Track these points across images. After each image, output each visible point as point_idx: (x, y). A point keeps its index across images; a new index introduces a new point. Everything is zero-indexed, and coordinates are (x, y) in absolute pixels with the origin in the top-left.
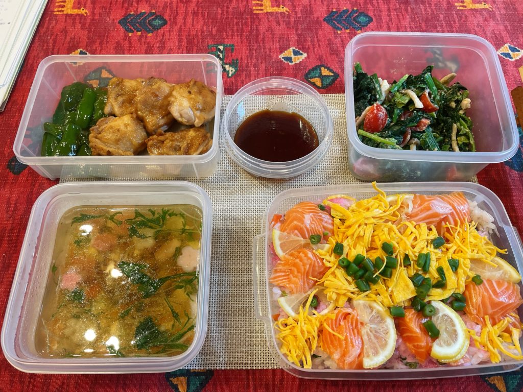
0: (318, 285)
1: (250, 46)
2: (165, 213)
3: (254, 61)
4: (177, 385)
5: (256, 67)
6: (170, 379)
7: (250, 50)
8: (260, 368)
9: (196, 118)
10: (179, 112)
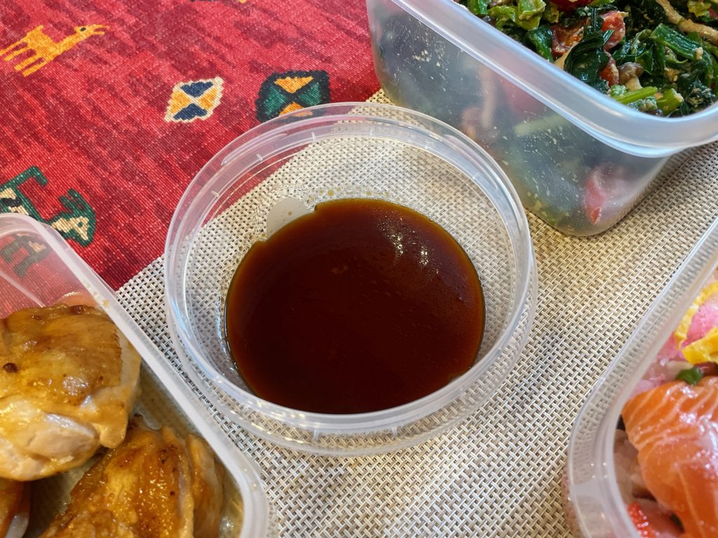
1: (77, 144)
3: (118, 166)
5: (133, 175)
7: (85, 151)
9: (96, 425)
10: (25, 453)
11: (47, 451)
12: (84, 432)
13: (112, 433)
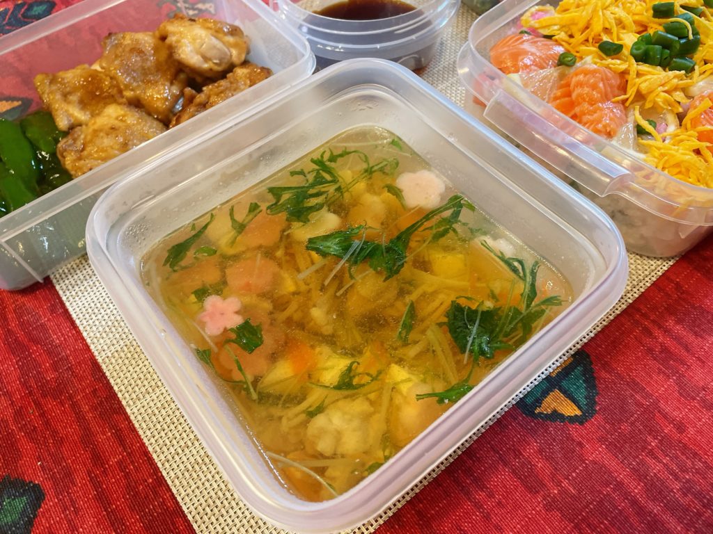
0: (632, 103)
2: (320, 163)
4: (555, 411)
6: (537, 411)
8: (636, 296)
9: (232, 50)
10: (198, 52)
11: (209, 55)
12: (226, 50)
13: (239, 54)
